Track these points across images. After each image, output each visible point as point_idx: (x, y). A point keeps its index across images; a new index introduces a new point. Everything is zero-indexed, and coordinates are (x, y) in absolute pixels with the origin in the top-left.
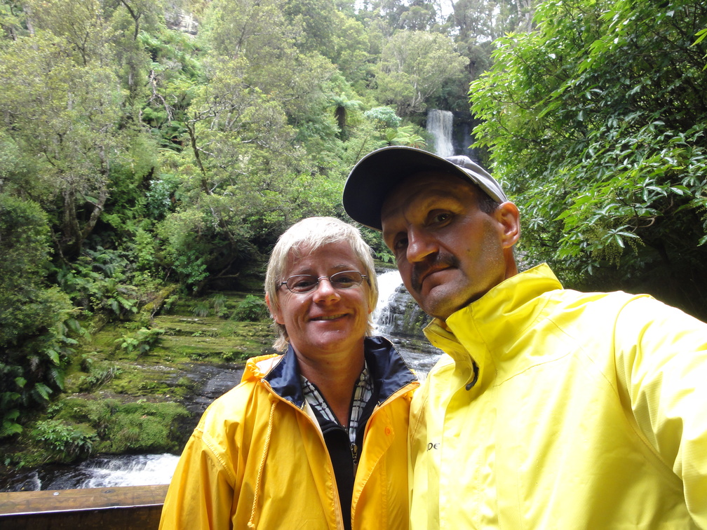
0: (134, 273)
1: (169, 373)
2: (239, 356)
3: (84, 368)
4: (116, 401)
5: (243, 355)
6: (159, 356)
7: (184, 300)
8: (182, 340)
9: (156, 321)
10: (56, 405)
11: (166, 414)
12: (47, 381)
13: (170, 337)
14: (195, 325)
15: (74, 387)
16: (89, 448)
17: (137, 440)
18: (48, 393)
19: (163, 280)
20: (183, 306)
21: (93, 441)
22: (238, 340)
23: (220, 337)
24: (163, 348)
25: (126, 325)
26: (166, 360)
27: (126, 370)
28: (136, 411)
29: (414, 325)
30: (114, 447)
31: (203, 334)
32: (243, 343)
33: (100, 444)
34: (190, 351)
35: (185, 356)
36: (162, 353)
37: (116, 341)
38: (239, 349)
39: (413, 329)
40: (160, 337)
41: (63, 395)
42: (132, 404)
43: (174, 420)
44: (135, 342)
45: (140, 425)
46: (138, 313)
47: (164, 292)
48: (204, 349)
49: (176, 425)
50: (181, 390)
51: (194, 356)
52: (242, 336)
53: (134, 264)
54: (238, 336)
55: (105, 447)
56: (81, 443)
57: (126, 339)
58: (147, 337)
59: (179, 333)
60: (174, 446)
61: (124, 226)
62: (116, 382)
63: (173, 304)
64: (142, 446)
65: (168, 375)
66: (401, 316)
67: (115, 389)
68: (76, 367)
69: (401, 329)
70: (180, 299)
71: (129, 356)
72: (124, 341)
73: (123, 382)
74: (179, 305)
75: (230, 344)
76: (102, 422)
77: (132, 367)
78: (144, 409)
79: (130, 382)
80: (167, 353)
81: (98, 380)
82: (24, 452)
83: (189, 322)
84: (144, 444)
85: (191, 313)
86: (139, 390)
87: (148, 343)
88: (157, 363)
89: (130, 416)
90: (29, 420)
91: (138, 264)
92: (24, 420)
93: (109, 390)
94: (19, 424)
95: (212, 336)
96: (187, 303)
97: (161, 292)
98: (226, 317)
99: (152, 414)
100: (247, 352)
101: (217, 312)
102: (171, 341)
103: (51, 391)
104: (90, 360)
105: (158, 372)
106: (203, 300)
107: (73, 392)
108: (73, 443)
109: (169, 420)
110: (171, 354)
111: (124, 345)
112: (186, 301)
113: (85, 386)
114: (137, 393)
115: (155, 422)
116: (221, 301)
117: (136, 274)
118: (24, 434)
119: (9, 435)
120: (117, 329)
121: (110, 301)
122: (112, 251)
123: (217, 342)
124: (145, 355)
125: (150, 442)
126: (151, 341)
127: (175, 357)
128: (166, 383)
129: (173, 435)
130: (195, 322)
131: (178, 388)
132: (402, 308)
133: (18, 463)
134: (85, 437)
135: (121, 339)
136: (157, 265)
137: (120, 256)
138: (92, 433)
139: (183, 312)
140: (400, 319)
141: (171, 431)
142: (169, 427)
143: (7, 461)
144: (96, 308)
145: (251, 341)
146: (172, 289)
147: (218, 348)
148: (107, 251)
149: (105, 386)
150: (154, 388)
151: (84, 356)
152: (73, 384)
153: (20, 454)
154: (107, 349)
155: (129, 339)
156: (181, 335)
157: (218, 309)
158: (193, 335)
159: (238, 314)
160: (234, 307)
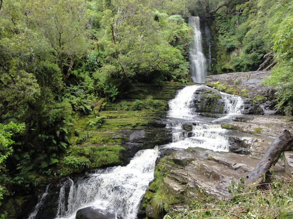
0: (87, 95)
1: (112, 134)
2: (139, 125)
3: (77, 135)
4: (94, 146)
5: (140, 124)
6: (105, 127)
7: (109, 104)
8: (113, 120)
9: (101, 113)
10: (69, 150)
11: (116, 150)
12: (64, 141)
13: (108, 120)
14: (116, 114)
15: (74, 142)
16: (88, 166)
17: (106, 162)
18: (66, 145)
19: (99, 97)
20: (109, 107)
21: (88, 163)
22: (136, 118)
23: (129, 118)
24: (107, 124)
25: (89, 116)
26: (109, 129)
27: (94, 134)
28: (104, 150)
29: (205, 107)
30: (97, 164)
31: (121, 117)
32: (139, 119)
33: (91, 164)
34: (117, 124)
35: (116, 127)
36: (106, 126)
37: (87, 123)
38: (138, 122)
39: (205, 108)
40: (104, 120)
41: (70, 146)
42: (101, 147)
43: (120, 152)
44: (95, 123)
45: (107, 155)
46: (92, 111)
47: (100, 101)
48: (123, 123)
49: (121, 154)
50: (119, 140)
51: (120, 126)
52: (137, 116)
53: (86, 91)
54: (136, 116)
55: (94, 165)
56: (85, 164)
57: (90, 122)
58: (99, 120)
59: (111, 118)
60: (121, 163)
61: (79, 75)
62: (91, 139)
63: (105, 106)
64: (108, 163)
65: (112, 135)
66: (199, 104)
67: (91, 142)
68: (73, 135)
69: (200, 109)
70: (107, 104)
71: (93, 129)
72: (90, 123)
73: (94, 139)
74: (108, 107)
75: (133, 120)
76: (91, 155)
77: (96, 133)
78: (107, 148)
79: (97, 139)
80: (108, 126)
81: (83, 139)
82: (61, 170)
83: (114, 113)
84: (109, 163)
85: (113, 109)
86: (101, 141)
87: (100, 122)
88: (105, 130)
89: (102, 152)
90: (60, 157)
91: (88, 91)
92: (58, 157)
93: (89, 143)
94: (56, 159)
95: (125, 117)
96: (111, 105)
97: (99, 102)
98: (128, 110)
99: (111, 150)
100: (141, 123)
101: (124, 108)
102: (109, 121)
103: (67, 145)
104: (78, 131)
105: (108, 134)
106: (117, 104)
107: (74, 145)
108: (81, 164)
109: (118, 152)
110: (110, 126)
111: (91, 124)
112: (110, 104)
113: (78, 142)
114: (101, 143)
115: (112, 154)
116: (125, 103)
117: (88, 95)
118: (59, 163)
119: (54, 163)
120: (85, 118)
121: (81, 107)
122: (76, 86)
123: (128, 120)
124: (100, 127)
125: (112, 162)
126: (101, 122)
127: (112, 127)
128: (112, 138)
129: (121, 158)
130: (116, 113)
131: (118, 140)
132: (199, 100)
133: (60, 174)
134: (85, 162)
135: (89, 122)
136: (95, 91)
137: (80, 88)
138: (88, 160)
139: (109, 109)
140: (199, 105)
141: (120, 157)
142: (118, 155)
143: (55, 174)
144: (76, 110)
145: (142, 118)
146: (103, 100)
147: (129, 122)
148: (74, 86)
149: (87, 141)
150: (107, 140)
151: (76, 130)
152: (74, 141)
153: (60, 170)
154: (83, 126)
155: (92, 122)
156: (112, 119)
157: (124, 107)
158: (117, 118)
159: (133, 108)
160: (130, 105)
